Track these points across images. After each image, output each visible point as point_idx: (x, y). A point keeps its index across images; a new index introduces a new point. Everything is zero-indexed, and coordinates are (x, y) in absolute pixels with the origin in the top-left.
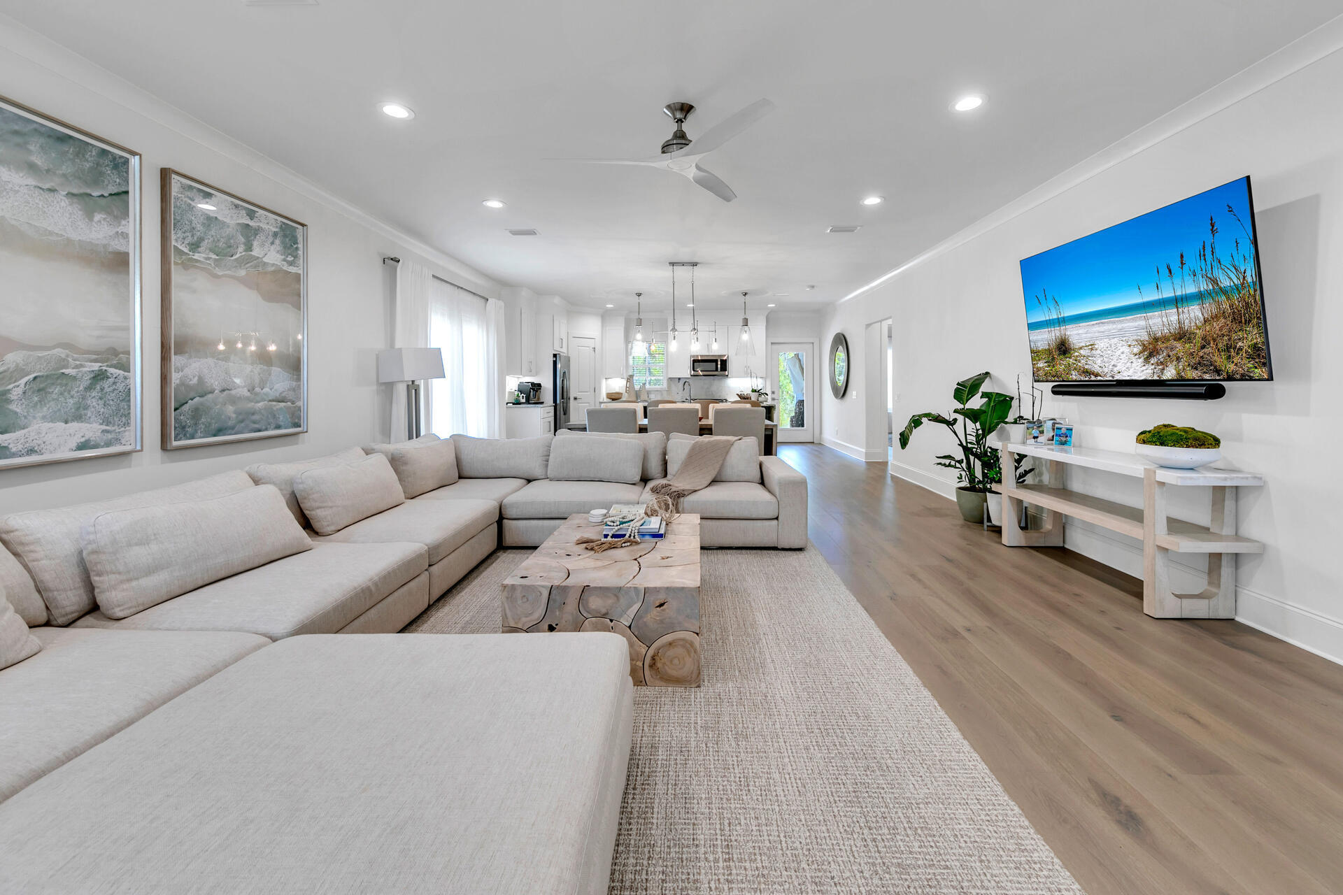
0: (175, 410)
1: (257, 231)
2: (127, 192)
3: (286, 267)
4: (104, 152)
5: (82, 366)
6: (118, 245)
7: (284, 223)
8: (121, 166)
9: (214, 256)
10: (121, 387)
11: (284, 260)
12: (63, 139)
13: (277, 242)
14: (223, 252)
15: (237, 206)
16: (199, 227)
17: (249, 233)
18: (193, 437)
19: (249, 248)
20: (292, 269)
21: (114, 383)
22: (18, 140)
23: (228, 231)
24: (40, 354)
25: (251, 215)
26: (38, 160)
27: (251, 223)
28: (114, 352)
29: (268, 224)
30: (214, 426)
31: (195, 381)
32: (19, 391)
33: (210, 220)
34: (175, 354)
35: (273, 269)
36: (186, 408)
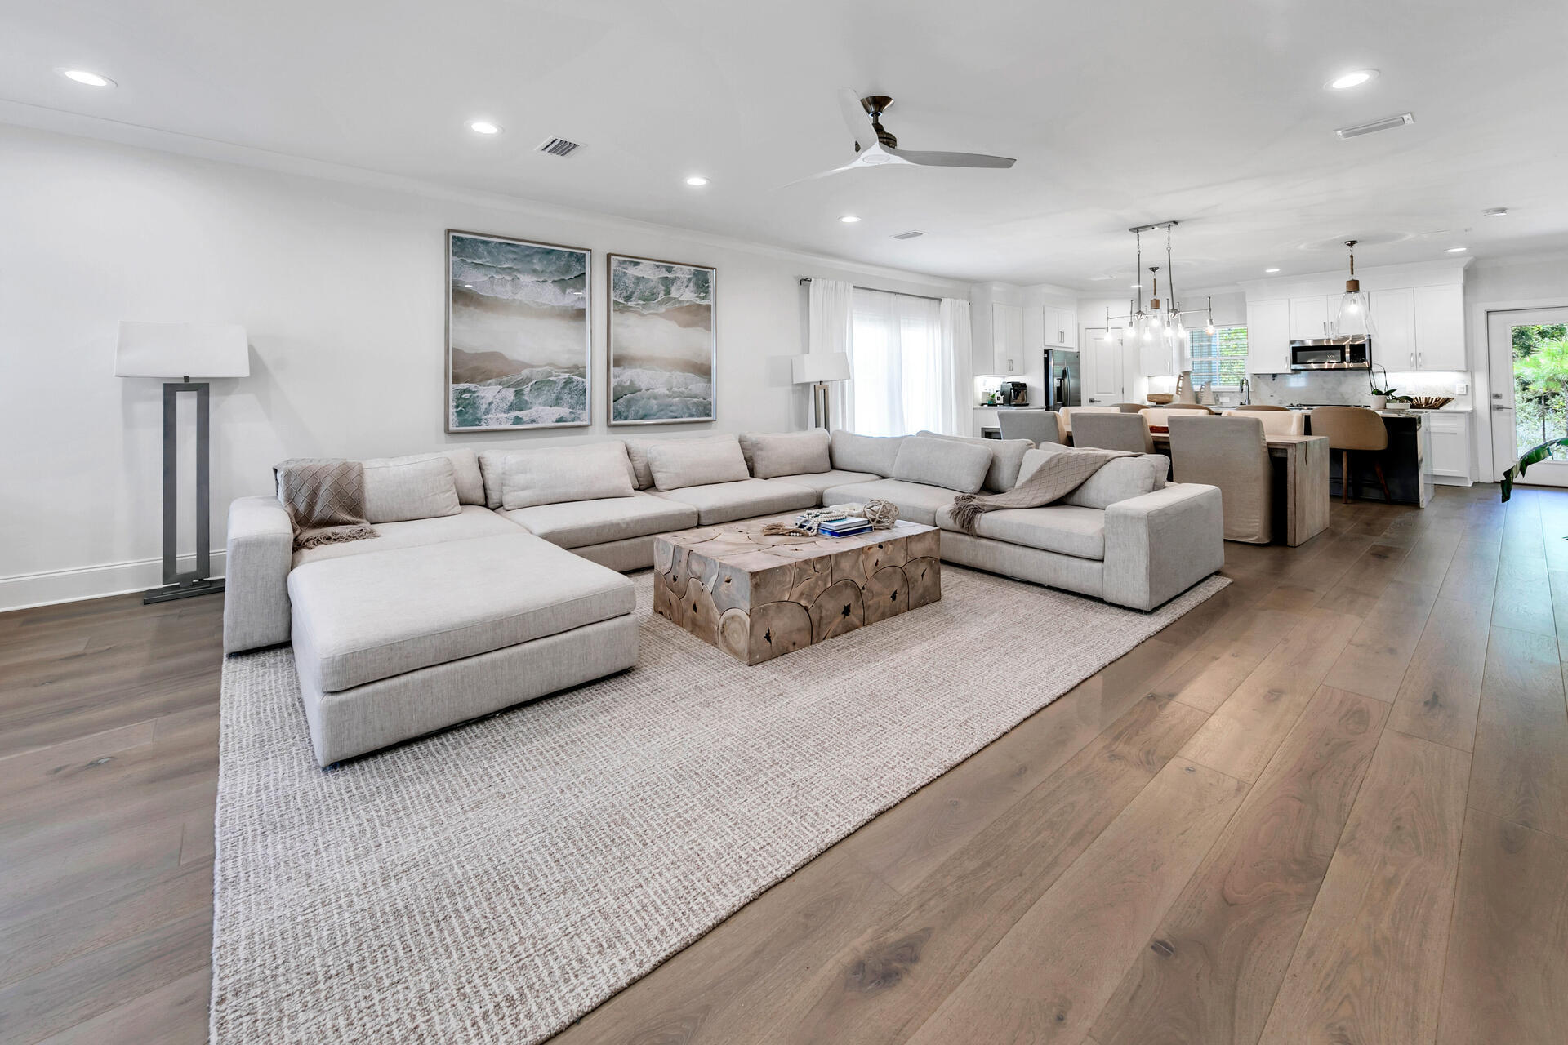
0: (614, 401)
1: (674, 281)
2: (584, 274)
3: (699, 302)
4: (572, 253)
5: (559, 375)
6: (579, 305)
7: (697, 271)
8: (580, 259)
9: (642, 302)
10: (580, 387)
11: (697, 297)
12: (550, 252)
13: (691, 285)
14: (649, 298)
15: (658, 267)
16: (631, 285)
17: (668, 283)
18: (626, 419)
19: (668, 292)
20: (704, 302)
21: (577, 385)
22: (528, 259)
23: (651, 284)
24: (540, 369)
25: (669, 270)
26: (538, 267)
27: (669, 275)
28: (576, 367)
29: (683, 273)
30: (641, 413)
31: (628, 383)
32: (528, 389)
33: (639, 280)
34: (614, 366)
35: (688, 304)
36: (621, 400)
